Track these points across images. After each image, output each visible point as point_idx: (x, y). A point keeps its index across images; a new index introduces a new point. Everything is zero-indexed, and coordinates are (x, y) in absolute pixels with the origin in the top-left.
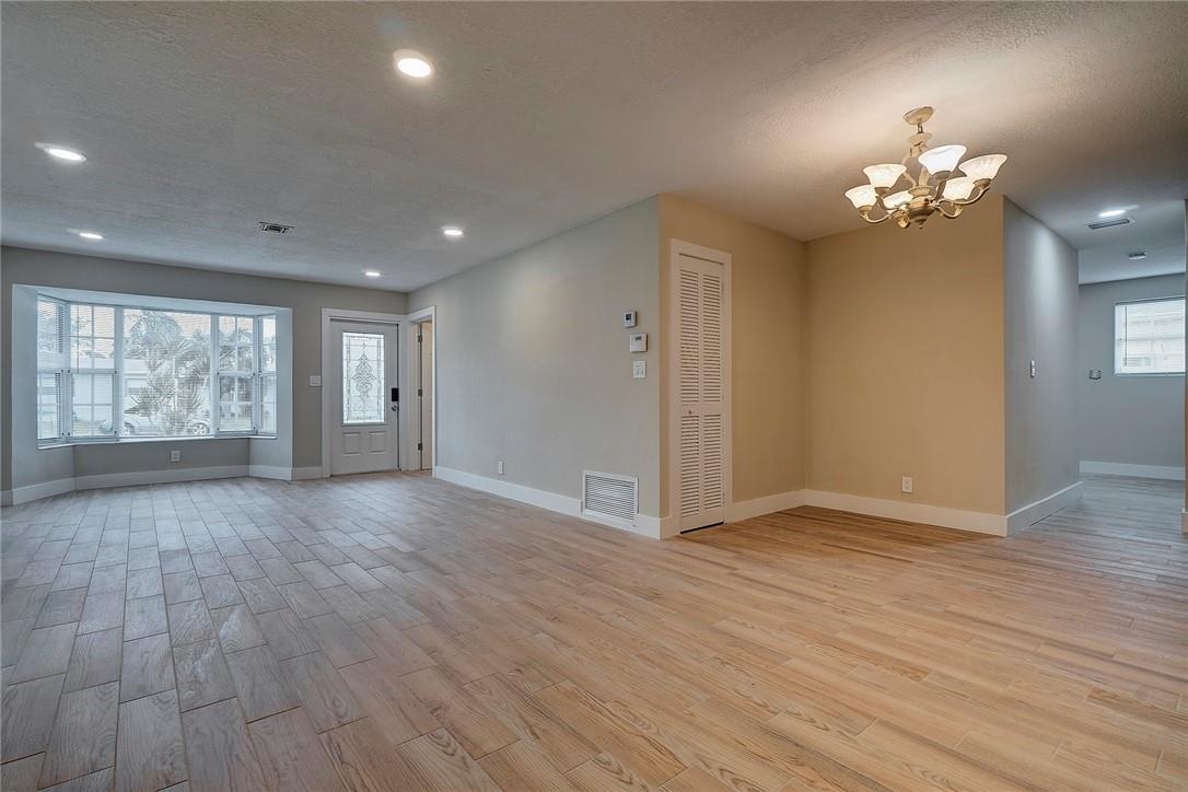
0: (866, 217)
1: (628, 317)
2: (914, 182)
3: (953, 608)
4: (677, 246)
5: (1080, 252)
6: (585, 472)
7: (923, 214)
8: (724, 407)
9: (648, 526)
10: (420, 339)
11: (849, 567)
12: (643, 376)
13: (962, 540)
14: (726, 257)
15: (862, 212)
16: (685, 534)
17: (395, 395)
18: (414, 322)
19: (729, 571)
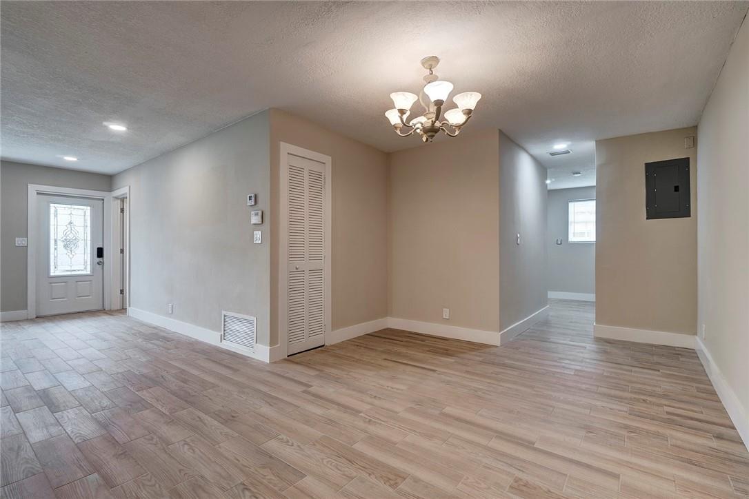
0: (399, 132)
1: (250, 198)
2: (427, 109)
3: (448, 410)
4: (285, 148)
5: (548, 170)
6: (224, 313)
7: (432, 131)
8: (326, 263)
9: (262, 353)
10: (122, 210)
11: (393, 378)
12: (260, 242)
13: (474, 350)
14: (328, 159)
15: (396, 128)
16: (291, 358)
17: (100, 252)
18: (117, 198)
19: (304, 388)
